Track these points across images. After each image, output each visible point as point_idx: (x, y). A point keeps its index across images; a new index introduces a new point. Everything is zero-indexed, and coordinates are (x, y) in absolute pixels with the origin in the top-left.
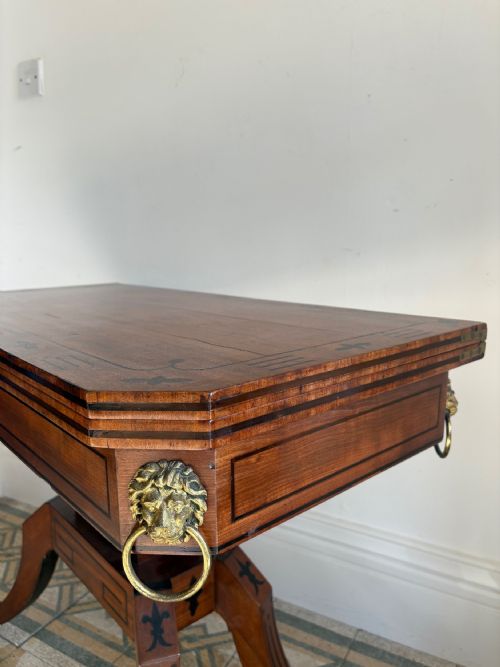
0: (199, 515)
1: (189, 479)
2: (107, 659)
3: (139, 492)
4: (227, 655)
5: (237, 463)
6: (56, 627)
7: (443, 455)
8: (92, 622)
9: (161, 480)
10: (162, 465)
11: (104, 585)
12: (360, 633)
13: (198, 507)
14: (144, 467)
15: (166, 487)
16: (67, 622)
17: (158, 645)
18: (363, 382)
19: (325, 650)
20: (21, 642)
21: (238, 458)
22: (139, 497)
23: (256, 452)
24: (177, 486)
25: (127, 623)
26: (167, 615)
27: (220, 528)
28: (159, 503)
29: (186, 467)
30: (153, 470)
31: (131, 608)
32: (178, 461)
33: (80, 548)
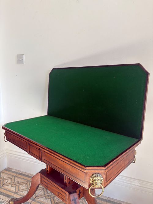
0: (102, 182)
1: (101, 176)
5: (107, 173)
7: (134, 163)
8: (42, 201)
9: (97, 177)
11: (58, 192)
12: (108, 198)
14: (93, 174)
16: (36, 201)
19: (101, 203)
22: (92, 180)
23: (110, 170)
24: (99, 178)
25: (66, 201)
26: (77, 198)
27: (105, 184)
28: (97, 181)
29: (100, 174)
30: (95, 175)
31: (67, 197)
32: (99, 173)
33: (50, 184)
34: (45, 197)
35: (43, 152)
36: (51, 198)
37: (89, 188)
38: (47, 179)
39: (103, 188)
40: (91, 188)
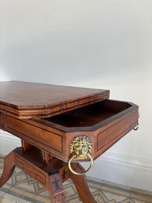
0: (90, 150)
1: (88, 140)
2: (31, 197)
3: (74, 145)
4: (67, 191)
5: (99, 135)
6: (13, 189)
7: (135, 130)
8: (24, 187)
9: (81, 141)
10: (80, 137)
11: (36, 174)
12: (103, 181)
13: (90, 148)
14: (74, 138)
15: (82, 143)
16: (16, 187)
17: (58, 190)
18: (80, 104)
19: (95, 187)
20: (2, 195)
21: (99, 134)
22: (73, 147)
23: (103, 132)
24: (85, 143)
25: (45, 184)
26: (59, 180)
27: (95, 153)
28: (81, 148)
29: (87, 137)
30: (78, 139)
31: (47, 180)
32: (84, 136)
33: (26, 164)
34: (28, 182)
35: (5, 116)
36: (35, 183)
37: (69, 161)
38: (22, 158)
39: (92, 160)
40: (72, 161)
